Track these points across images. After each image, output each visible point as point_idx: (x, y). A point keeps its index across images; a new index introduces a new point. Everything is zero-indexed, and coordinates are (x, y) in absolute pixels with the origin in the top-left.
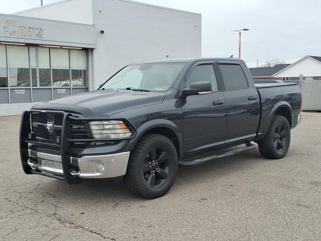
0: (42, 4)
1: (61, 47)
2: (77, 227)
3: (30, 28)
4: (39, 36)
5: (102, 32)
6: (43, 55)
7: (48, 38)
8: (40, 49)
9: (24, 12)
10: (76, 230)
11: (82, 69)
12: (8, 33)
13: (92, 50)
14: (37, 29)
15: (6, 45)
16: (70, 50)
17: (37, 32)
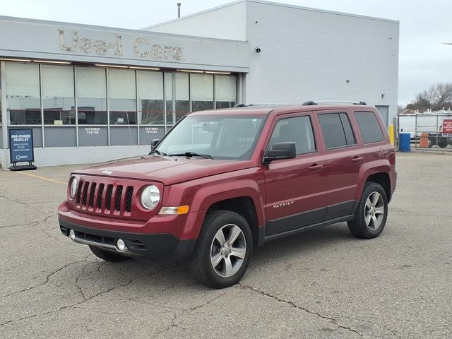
0: (179, 16)
1: (204, 73)
2: (244, 288)
3: (166, 47)
4: (177, 58)
5: (258, 50)
6: (181, 82)
7: (189, 60)
8: (177, 75)
9: (156, 26)
10: (243, 290)
11: (230, 101)
12: (139, 55)
13: (244, 74)
14: (174, 49)
15: (135, 70)
16: (214, 75)
17: (175, 52)
